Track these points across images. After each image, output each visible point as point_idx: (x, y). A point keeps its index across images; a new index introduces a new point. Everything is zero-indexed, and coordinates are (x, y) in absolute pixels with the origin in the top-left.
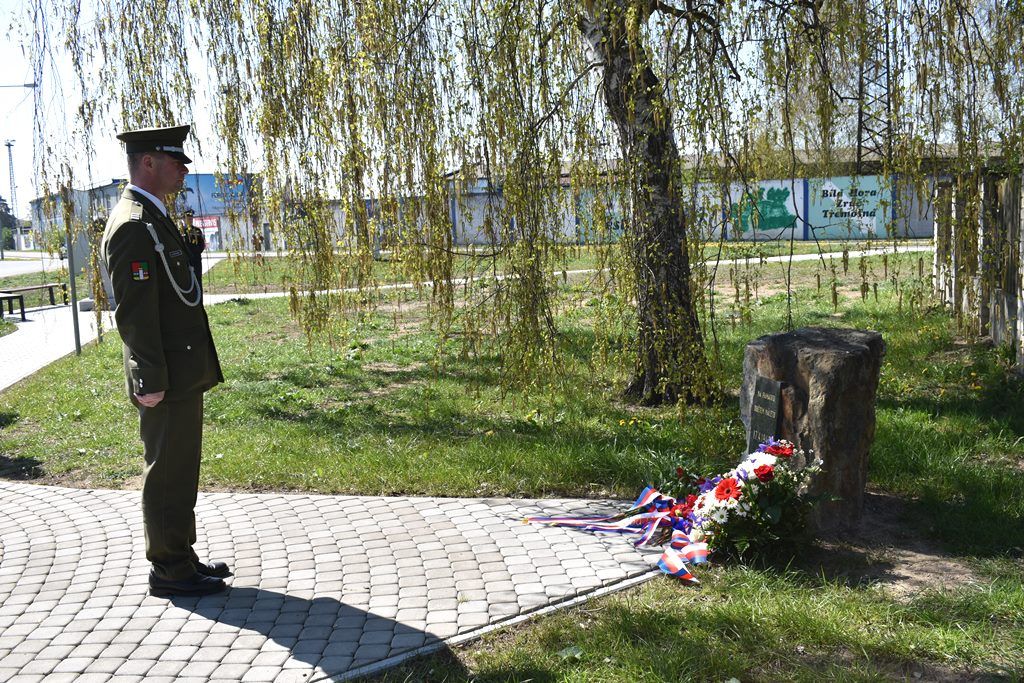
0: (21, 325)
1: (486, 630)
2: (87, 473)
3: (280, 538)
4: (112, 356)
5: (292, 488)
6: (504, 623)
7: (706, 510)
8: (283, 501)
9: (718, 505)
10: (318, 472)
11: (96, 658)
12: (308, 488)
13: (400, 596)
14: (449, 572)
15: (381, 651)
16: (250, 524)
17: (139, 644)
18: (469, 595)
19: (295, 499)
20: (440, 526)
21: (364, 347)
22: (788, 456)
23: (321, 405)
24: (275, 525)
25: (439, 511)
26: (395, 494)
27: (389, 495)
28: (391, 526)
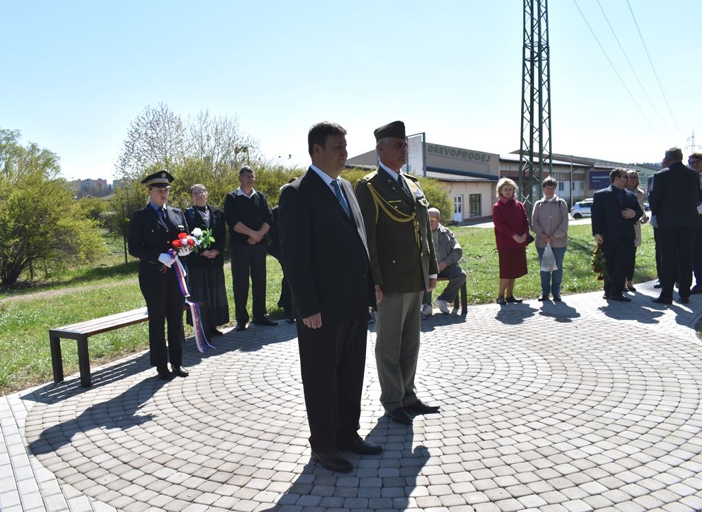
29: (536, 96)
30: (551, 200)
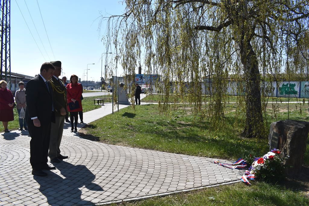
0: (102, 106)
1: (192, 189)
2: (108, 141)
3: (148, 161)
4: (120, 115)
5: (153, 149)
6: (197, 188)
7: (255, 166)
8: (151, 152)
9: (258, 165)
10: (160, 146)
11: (101, 182)
12: (157, 150)
13: (173, 178)
14: (186, 174)
15: (165, 191)
16: (142, 156)
17: (111, 181)
18: (190, 180)
19: (154, 152)
20: (187, 162)
21: (178, 117)
22: (279, 154)
23: (165, 130)
24: (147, 157)
25: (187, 159)
26: (177, 153)
27: (176, 153)
28: (175, 161)
29: (4, 47)
30: (22, 90)
